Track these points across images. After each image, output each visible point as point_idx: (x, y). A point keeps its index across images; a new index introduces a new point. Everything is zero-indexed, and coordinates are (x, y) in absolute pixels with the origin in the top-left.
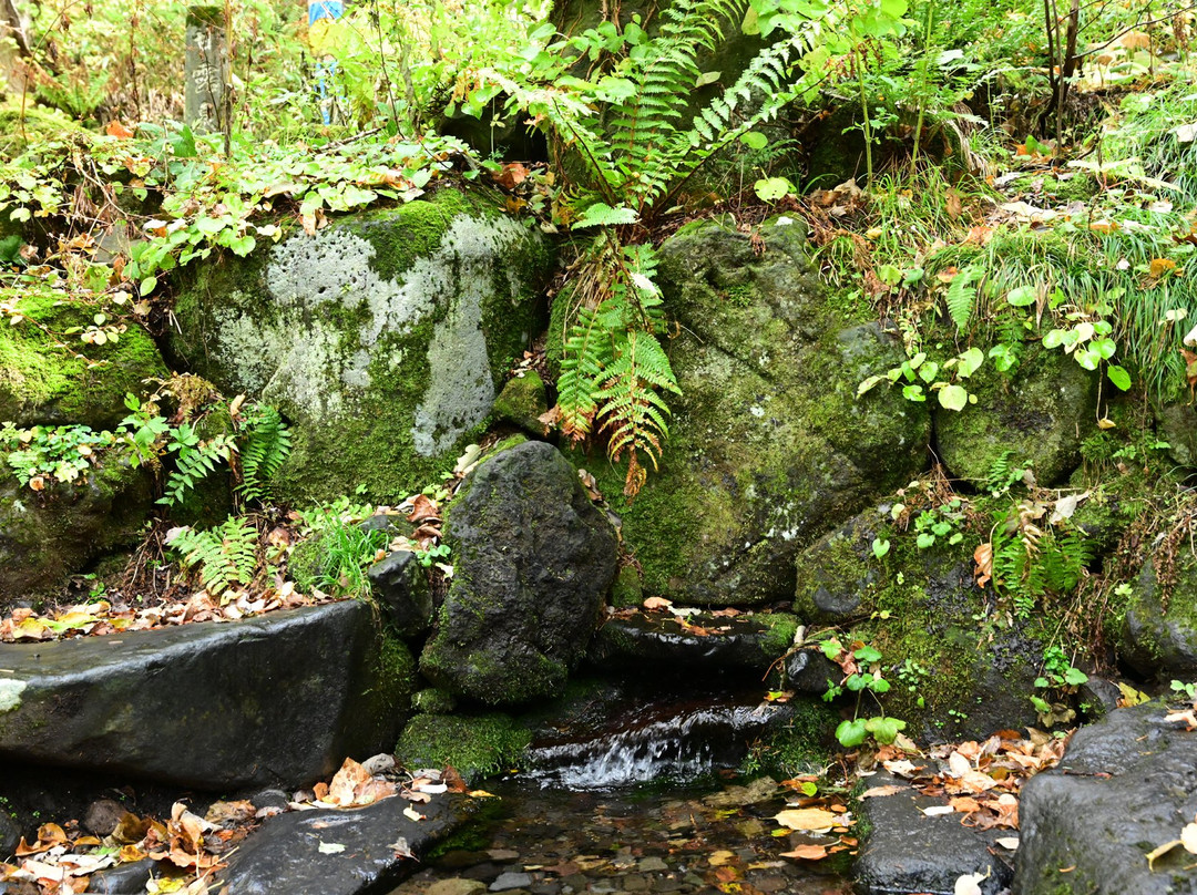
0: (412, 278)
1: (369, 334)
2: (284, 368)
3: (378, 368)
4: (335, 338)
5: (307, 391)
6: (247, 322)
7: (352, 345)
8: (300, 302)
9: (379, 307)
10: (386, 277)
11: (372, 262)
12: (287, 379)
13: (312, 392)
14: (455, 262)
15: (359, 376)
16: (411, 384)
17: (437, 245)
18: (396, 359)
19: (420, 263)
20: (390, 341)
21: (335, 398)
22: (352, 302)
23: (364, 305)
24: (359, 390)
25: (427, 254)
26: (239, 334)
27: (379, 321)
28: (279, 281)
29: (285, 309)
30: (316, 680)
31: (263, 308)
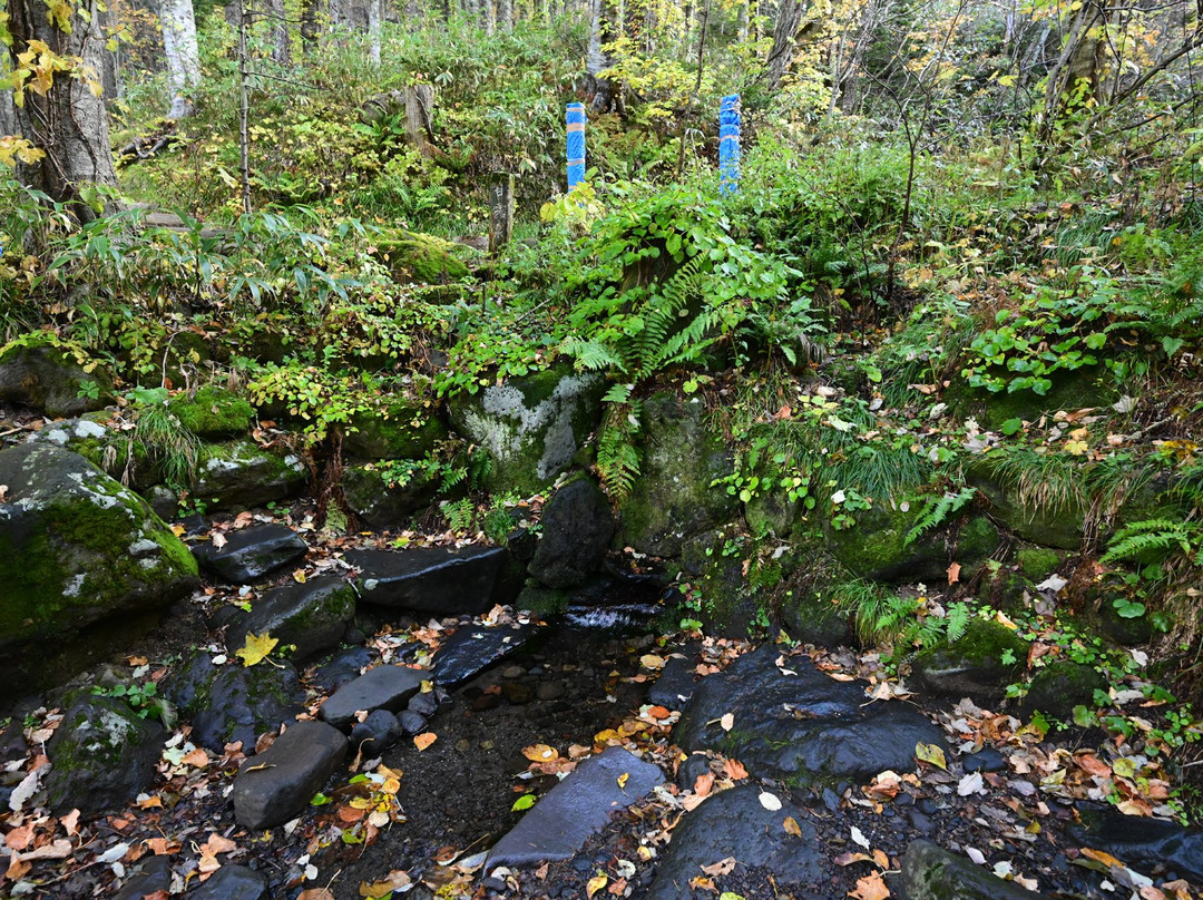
0: (539, 409)
1: (521, 430)
2: (489, 436)
3: (524, 444)
4: (508, 430)
5: (498, 448)
6: (476, 416)
7: (514, 433)
8: (495, 413)
9: (525, 421)
10: (528, 408)
11: (523, 401)
12: (490, 442)
13: (499, 449)
14: (559, 400)
15: (517, 446)
16: (537, 452)
17: (551, 394)
18: (531, 441)
19: (543, 403)
20: (529, 434)
21: (507, 453)
22: (514, 416)
23: (519, 418)
24: (516, 452)
25: (545, 399)
26: (473, 420)
27: (525, 426)
28: (488, 403)
29: (490, 414)
30: (484, 578)
31: (481, 412)
